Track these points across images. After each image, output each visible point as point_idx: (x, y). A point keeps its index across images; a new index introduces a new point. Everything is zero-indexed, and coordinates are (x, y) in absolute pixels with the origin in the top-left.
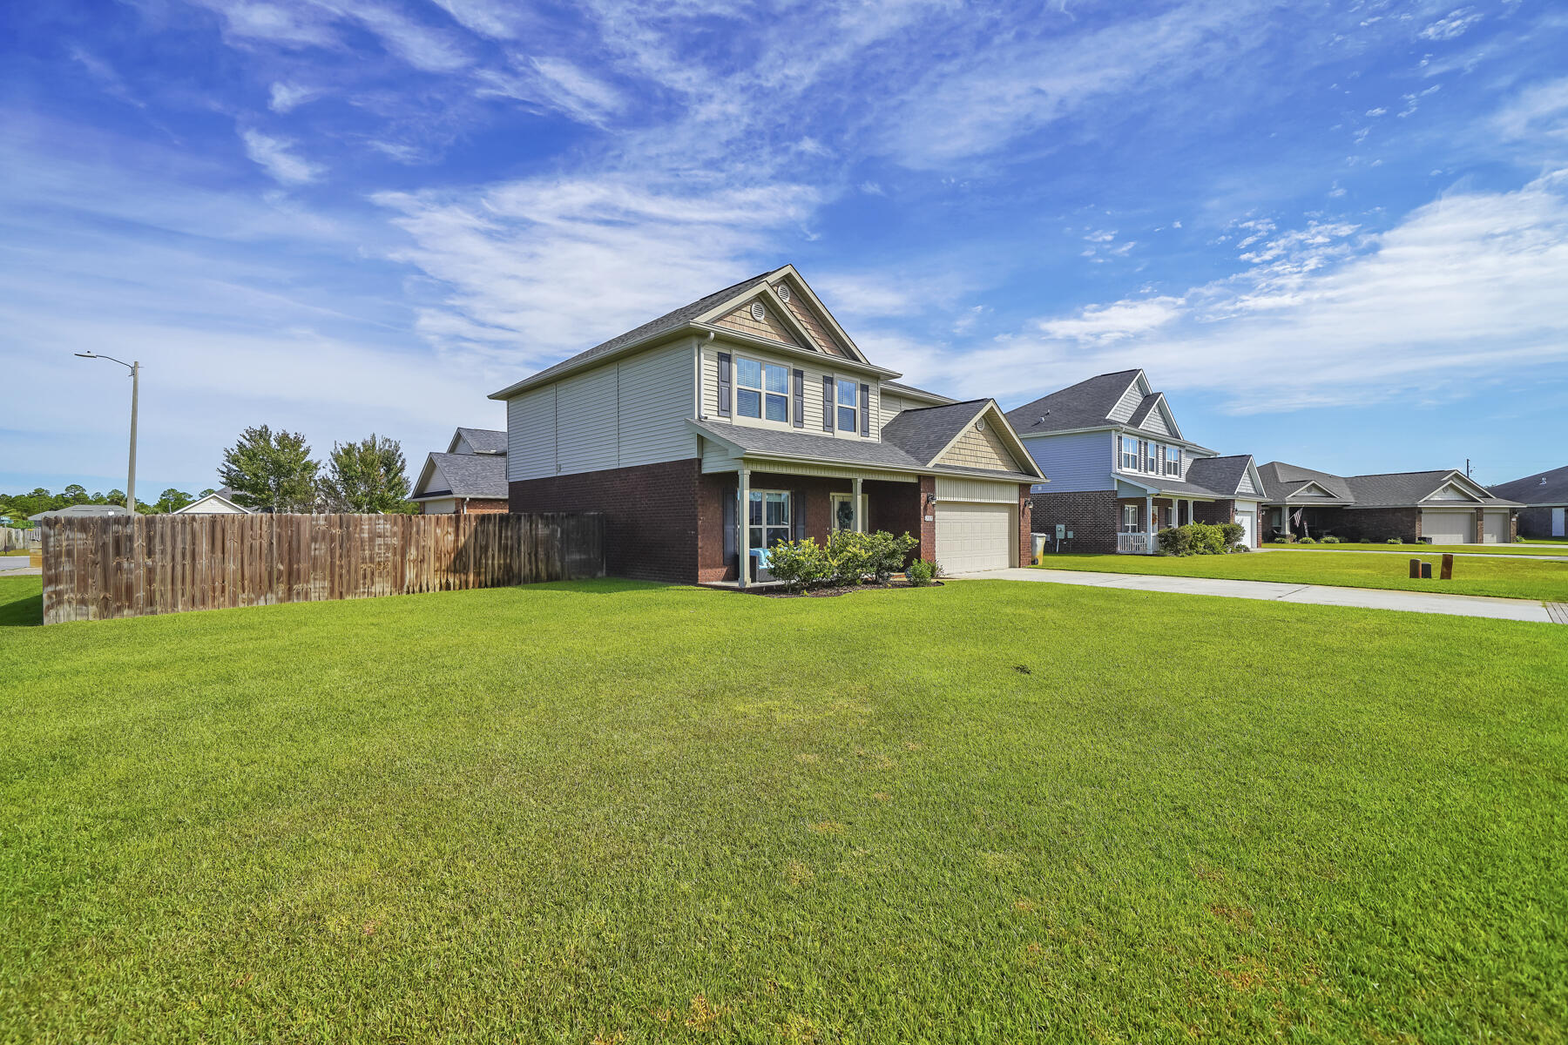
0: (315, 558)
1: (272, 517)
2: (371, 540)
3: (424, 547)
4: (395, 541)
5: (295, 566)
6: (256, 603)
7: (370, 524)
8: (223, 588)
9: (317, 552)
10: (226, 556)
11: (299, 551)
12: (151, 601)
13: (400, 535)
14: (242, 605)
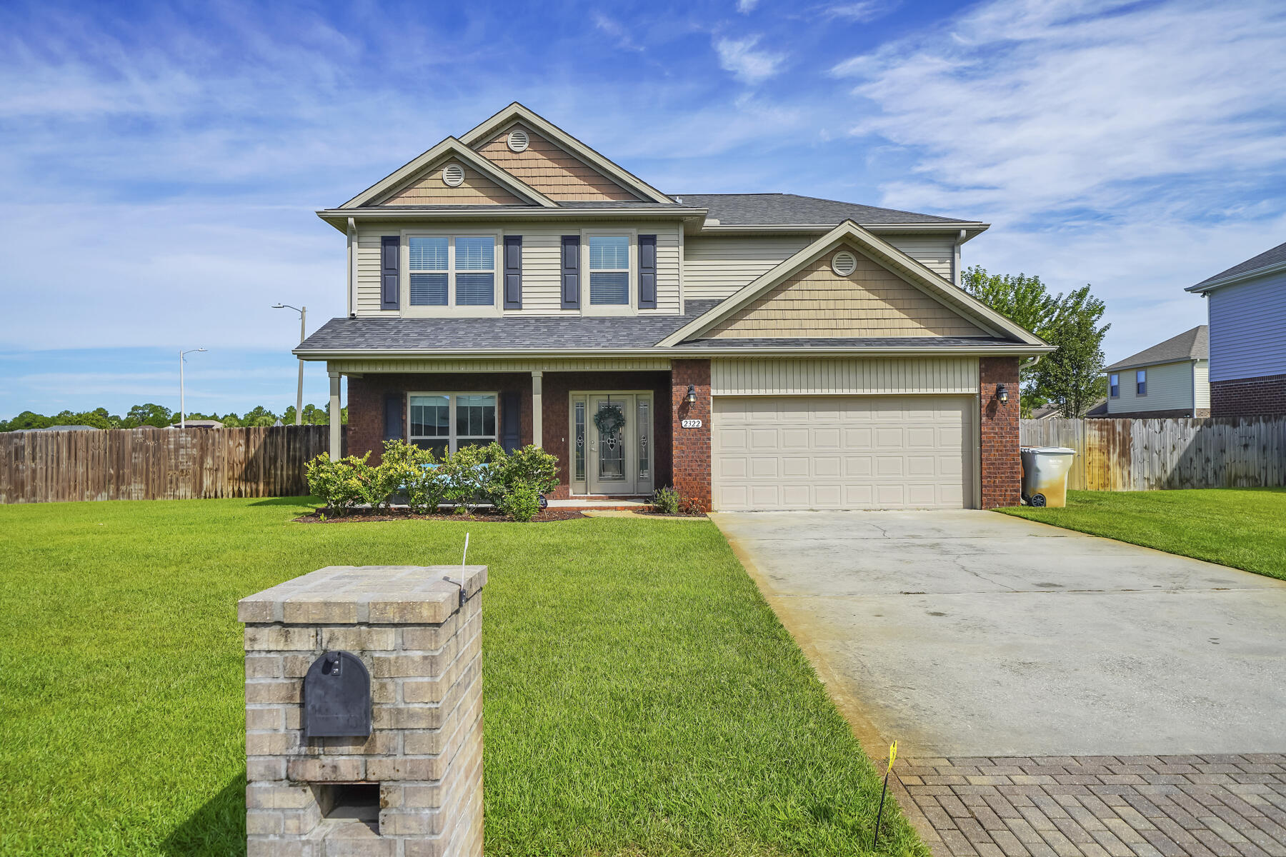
0: (135, 465)
1: (106, 431)
2: (177, 450)
3: (219, 457)
4: (195, 452)
5: (121, 472)
6: (95, 499)
7: (175, 437)
8: (75, 485)
9: (136, 460)
10: (78, 461)
11: (124, 459)
12: (34, 494)
13: (199, 448)
14: (86, 500)
